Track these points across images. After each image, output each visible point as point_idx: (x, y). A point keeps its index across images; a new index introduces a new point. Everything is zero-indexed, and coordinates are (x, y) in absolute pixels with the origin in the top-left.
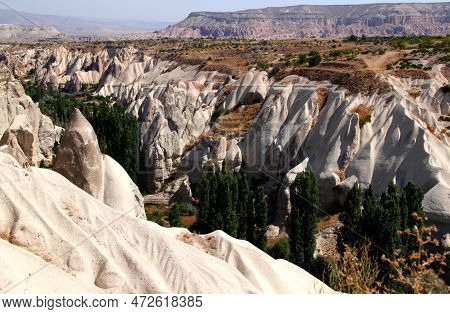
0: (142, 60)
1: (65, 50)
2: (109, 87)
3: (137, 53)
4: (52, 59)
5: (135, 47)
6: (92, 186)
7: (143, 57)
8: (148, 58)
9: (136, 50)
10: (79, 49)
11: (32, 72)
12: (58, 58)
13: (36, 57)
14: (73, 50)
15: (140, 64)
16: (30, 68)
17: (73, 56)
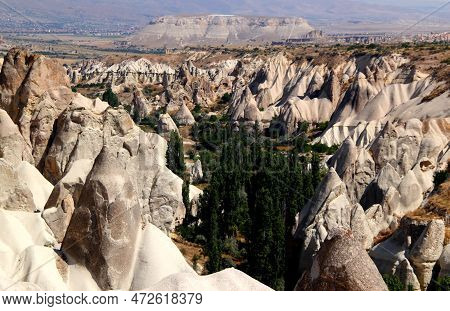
0: (409, 80)
1: (285, 60)
2: (341, 128)
3: (403, 66)
4: (261, 76)
5: (404, 55)
6: (112, 270)
7: (413, 73)
8: (421, 76)
9: (404, 61)
10: (309, 59)
11: (226, 99)
12: (271, 76)
13: (235, 73)
14: (298, 60)
15: (404, 87)
16: (224, 91)
17: (297, 71)
